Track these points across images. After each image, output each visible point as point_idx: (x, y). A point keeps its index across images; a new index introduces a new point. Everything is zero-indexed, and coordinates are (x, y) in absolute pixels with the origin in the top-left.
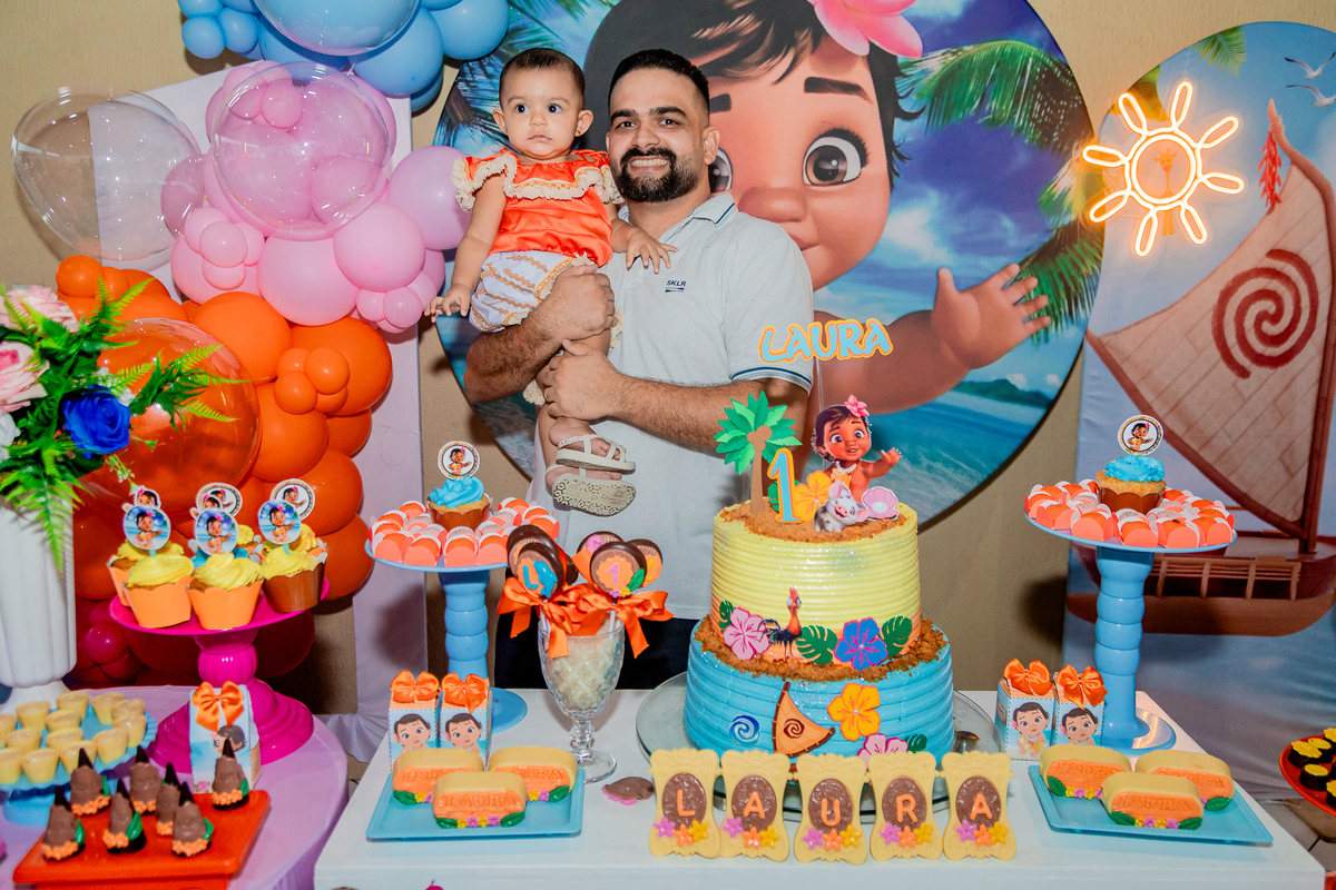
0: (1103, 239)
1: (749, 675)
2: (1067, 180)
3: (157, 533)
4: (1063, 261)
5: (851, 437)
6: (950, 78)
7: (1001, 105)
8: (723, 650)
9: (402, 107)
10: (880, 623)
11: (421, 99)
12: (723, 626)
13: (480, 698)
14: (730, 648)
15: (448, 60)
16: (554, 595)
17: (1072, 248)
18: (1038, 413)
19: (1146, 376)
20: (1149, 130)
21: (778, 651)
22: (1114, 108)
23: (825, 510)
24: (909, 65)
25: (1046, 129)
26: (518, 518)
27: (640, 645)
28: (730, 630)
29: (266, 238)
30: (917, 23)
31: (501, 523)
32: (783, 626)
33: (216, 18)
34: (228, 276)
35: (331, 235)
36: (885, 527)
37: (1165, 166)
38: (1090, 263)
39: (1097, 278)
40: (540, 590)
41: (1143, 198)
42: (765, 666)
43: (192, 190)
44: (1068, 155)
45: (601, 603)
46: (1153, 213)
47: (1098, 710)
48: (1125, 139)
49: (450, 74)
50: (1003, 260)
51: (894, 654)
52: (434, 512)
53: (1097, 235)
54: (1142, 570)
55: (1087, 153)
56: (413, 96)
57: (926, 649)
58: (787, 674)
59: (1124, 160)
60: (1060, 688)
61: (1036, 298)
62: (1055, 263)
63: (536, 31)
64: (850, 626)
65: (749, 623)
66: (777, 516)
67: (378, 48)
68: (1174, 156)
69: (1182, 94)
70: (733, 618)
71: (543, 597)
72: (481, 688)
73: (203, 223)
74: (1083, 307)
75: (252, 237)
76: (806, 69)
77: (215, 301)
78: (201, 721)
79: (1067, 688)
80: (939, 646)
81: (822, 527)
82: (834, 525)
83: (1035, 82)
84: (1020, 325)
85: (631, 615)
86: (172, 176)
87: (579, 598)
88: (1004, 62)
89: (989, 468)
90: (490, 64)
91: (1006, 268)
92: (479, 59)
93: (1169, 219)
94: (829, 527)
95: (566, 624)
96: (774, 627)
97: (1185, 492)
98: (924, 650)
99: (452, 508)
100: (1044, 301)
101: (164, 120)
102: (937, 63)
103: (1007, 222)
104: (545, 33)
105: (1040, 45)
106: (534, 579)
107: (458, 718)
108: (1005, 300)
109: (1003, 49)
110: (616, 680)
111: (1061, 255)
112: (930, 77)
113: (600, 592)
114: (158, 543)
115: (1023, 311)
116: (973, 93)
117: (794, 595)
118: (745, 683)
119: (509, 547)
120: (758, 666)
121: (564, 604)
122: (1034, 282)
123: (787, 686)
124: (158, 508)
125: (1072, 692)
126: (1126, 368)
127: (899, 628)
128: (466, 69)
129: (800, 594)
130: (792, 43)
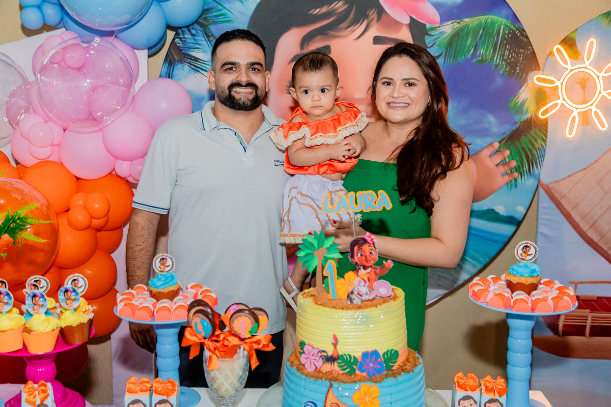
0: (547, 128)
1: (312, 379)
2: (525, 94)
3: (7, 303)
4: (524, 140)
5: (368, 254)
6: (456, 37)
7: (486, 51)
8: (301, 366)
9: (143, 55)
10: (381, 352)
11: (153, 50)
12: (301, 353)
13: (173, 391)
14: (304, 365)
15: (169, 27)
16: (211, 337)
17: (529, 133)
18: (512, 228)
19: (576, 207)
20: (572, 65)
21: (328, 367)
22: (551, 53)
23: (352, 293)
24: (433, 29)
25: (512, 65)
26: (196, 295)
27: (255, 363)
28: (303, 356)
29: (64, 130)
30: (437, 6)
31: (186, 297)
32: (330, 353)
33: (39, 7)
34: (43, 153)
35: (101, 130)
36: (385, 302)
37: (583, 85)
38: (540, 141)
39: (545, 151)
40: (203, 334)
41: (570, 105)
42: (321, 375)
43: (23, 104)
44: (525, 80)
45: (234, 341)
46: (575, 113)
47: (503, 400)
48: (558, 71)
49: (171, 35)
50: (489, 140)
51: (389, 368)
52: (151, 292)
53: (544, 125)
54: (530, 324)
55: (536, 79)
56: (149, 49)
57: (408, 366)
58: (332, 379)
59: (558, 83)
60: (483, 388)
61: (509, 162)
62: (520, 141)
63: (219, 10)
64: (365, 355)
65: (313, 352)
66: (329, 295)
67: (130, 25)
68: (588, 79)
69: (591, 45)
70: (305, 349)
71: (205, 338)
72: (173, 385)
73: (30, 122)
74: (537, 166)
75: (57, 131)
76: (374, 32)
77: (35, 166)
78: (27, 401)
79: (487, 388)
80: (416, 365)
81: (351, 302)
82: (357, 301)
83: (505, 39)
84: (500, 178)
85: (251, 348)
86: (12, 95)
87: (224, 339)
88: (487, 29)
89: (484, 261)
90: (193, 29)
91: (491, 144)
92: (187, 26)
93: (585, 117)
94: (355, 302)
95: (217, 352)
96: (325, 354)
97: (556, 282)
98: (406, 367)
99: (160, 290)
100: (514, 164)
101: (10, 65)
102: (449, 28)
103: (491, 118)
104: (225, 11)
105: (507, 18)
106: (200, 328)
107: (161, 402)
108: (491, 163)
109: (486, 20)
110: (244, 382)
111: (523, 137)
112: (445, 35)
113: (235, 335)
114: (7, 308)
115: (502, 169)
116: (470, 45)
117: (335, 338)
118: (310, 383)
119: (189, 311)
120: (317, 375)
121: (217, 341)
122: (508, 152)
123: (331, 386)
124: (7, 289)
125: (488, 390)
126: (563, 202)
127: (392, 355)
128: (180, 31)
129: (338, 337)
130: (366, 16)
